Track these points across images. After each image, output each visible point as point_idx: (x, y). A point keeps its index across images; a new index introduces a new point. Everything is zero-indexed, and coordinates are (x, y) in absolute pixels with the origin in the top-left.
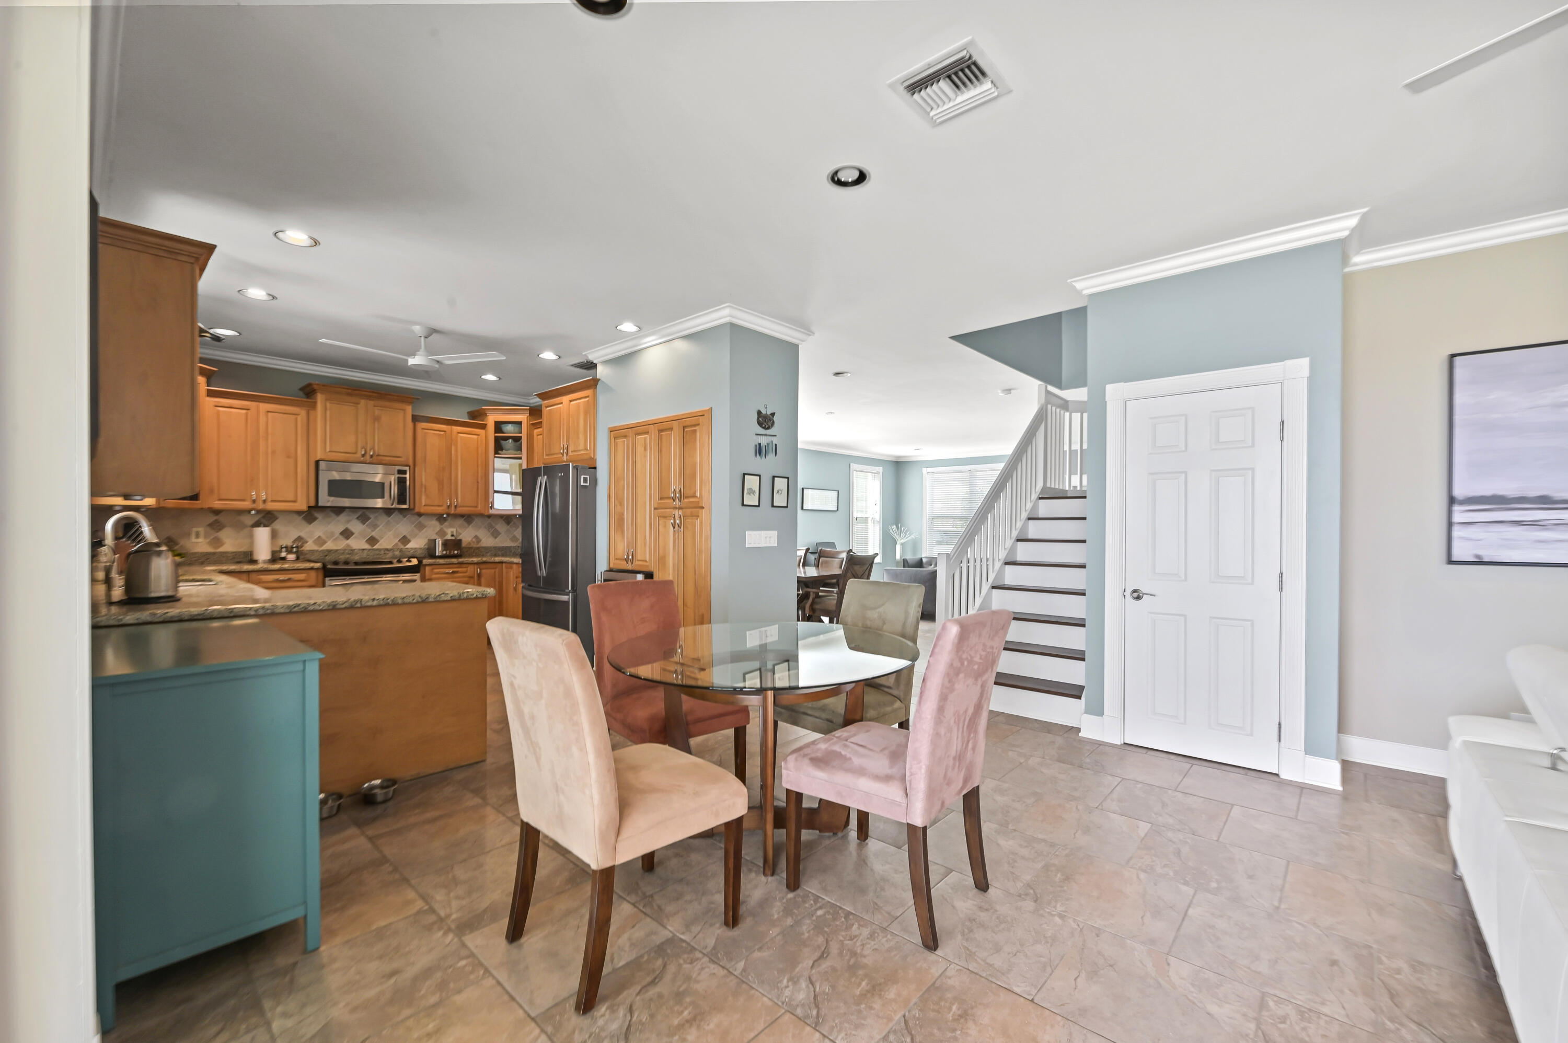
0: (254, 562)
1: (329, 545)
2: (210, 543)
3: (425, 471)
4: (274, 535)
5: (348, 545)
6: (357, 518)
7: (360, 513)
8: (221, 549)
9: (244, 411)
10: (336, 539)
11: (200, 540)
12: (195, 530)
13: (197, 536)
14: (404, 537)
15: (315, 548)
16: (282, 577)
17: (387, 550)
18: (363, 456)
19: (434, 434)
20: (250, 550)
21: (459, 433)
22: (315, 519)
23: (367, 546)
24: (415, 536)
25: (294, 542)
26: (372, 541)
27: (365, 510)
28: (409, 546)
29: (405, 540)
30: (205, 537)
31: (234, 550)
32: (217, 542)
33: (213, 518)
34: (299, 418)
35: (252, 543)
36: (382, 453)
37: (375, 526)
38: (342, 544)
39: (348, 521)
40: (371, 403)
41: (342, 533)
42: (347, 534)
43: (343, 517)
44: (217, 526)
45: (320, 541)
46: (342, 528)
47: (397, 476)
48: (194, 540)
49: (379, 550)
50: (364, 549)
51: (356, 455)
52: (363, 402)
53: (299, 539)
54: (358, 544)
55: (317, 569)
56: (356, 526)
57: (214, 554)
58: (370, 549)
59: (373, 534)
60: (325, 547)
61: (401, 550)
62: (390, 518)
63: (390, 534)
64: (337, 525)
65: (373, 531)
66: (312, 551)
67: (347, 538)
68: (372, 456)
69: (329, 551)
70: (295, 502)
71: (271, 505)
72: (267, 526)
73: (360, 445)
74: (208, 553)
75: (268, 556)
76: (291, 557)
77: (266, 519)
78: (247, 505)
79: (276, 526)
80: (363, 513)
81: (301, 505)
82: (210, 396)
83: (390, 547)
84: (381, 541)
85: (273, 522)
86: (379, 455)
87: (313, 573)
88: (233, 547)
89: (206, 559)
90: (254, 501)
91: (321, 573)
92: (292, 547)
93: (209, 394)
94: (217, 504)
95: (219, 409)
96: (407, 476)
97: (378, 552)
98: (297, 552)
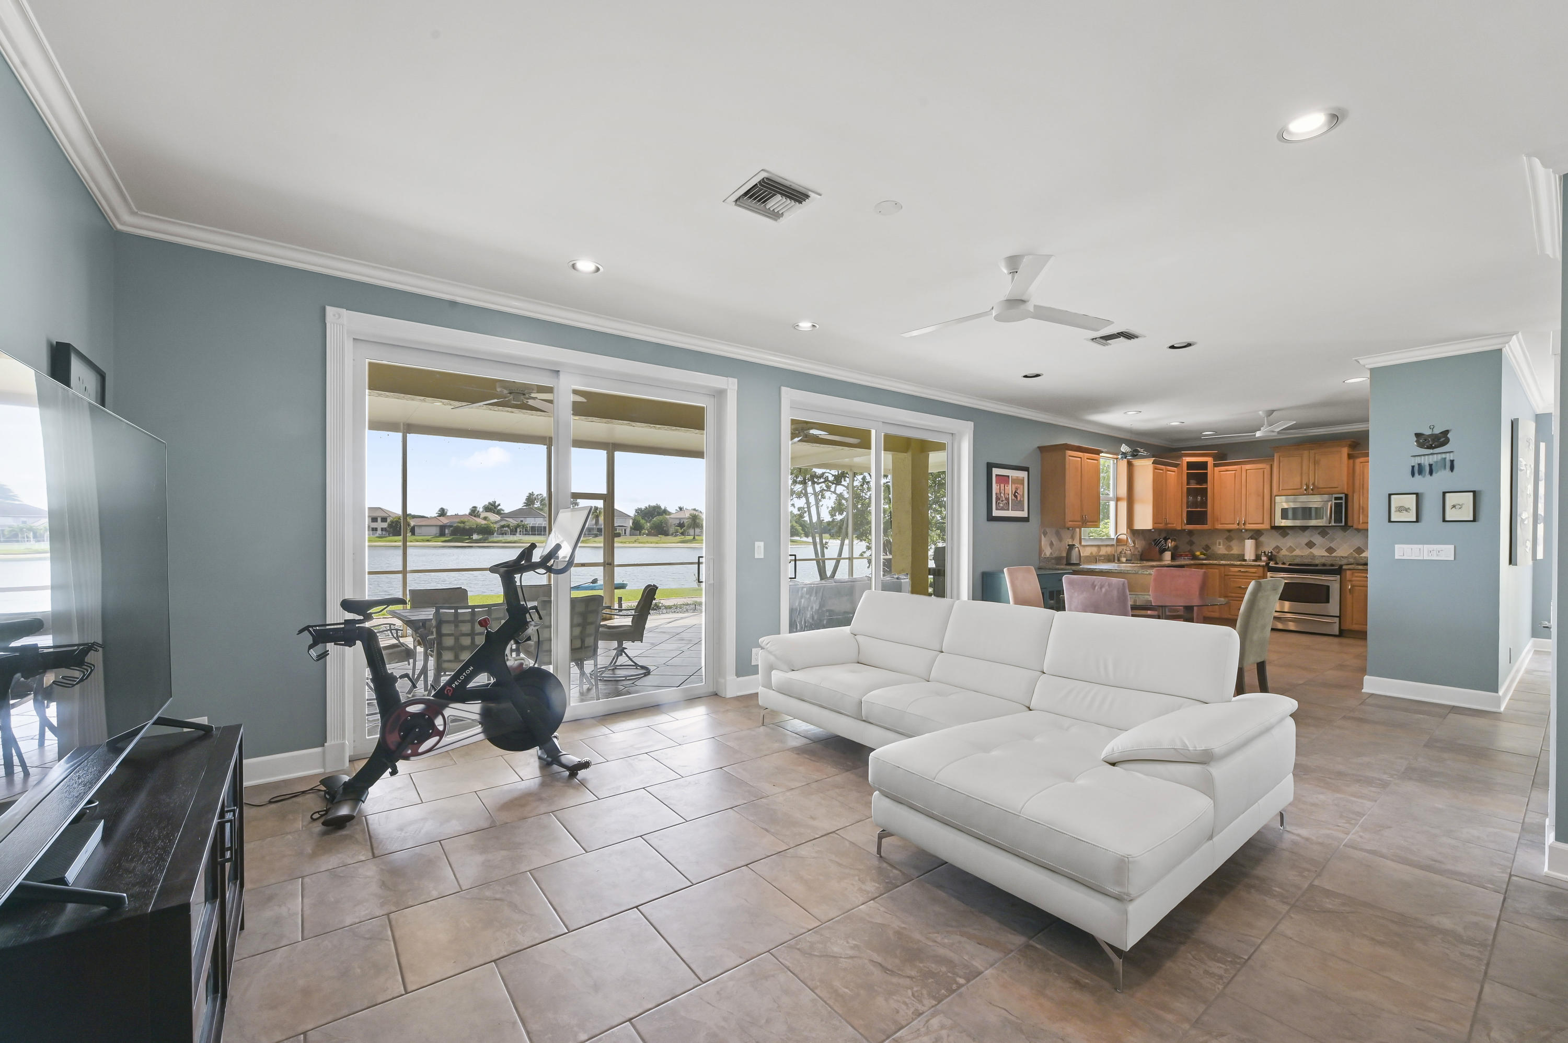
0: (1245, 560)
1: (1297, 552)
2: (1226, 549)
4: (1258, 546)
5: (1311, 552)
6: (1319, 534)
8: (1232, 552)
9: (1234, 472)
10: (1303, 548)
11: (1221, 547)
12: (1218, 541)
13: (1220, 545)
15: (1287, 553)
16: (1243, 570)
17: (1342, 557)
18: (1306, 490)
20: (1243, 553)
22: (1288, 534)
23: (1326, 554)
25: (1273, 549)
26: (1330, 550)
27: (1321, 528)
30: (1223, 545)
31: (1239, 553)
32: (1229, 548)
33: (1228, 534)
34: (1265, 470)
35: (1244, 549)
36: (1321, 486)
37: (1332, 540)
38: (1307, 551)
39: (1311, 536)
40: (1312, 452)
41: (1306, 544)
42: (1310, 545)
43: (1307, 533)
44: (1229, 539)
45: (1291, 549)
46: (1306, 541)
47: (1334, 501)
48: (1218, 546)
50: (1322, 555)
51: (1301, 490)
52: (1306, 453)
53: (1277, 547)
54: (1319, 552)
55: (1263, 566)
56: (1317, 539)
57: (1228, 554)
58: (1328, 556)
59: (1331, 545)
60: (1294, 553)
61: (1355, 558)
62: (1343, 534)
64: (1304, 538)
65: (1330, 543)
66: (1285, 555)
67: (1311, 548)
68: (1312, 490)
69: (1297, 555)
70: (1263, 523)
71: (1248, 526)
72: (1256, 539)
73: (1304, 482)
74: (1225, 554)
75: (1253, 557)
76: (1264, 558)
77: (1256, 535)
78: (1235, 526)
79: (1262, 539)
80: (1323, 531)
81: (1266, 526)
82: (1216, 467)
83: (1346, 555)
84: (1338, 551)
85: (1260, 536)
86: (1318, 488)
87: (1261, 569)
88: (1235, 551)
89: (1224, 557)
90: (1238, 524)
91: (1266, 569)
92: (1269, 552)
93: (1215, 465)
94: (1219, 526)
95: (1222, 473)
96: (1343, 501)
97: (1335, 559)
98: (1271, 556)
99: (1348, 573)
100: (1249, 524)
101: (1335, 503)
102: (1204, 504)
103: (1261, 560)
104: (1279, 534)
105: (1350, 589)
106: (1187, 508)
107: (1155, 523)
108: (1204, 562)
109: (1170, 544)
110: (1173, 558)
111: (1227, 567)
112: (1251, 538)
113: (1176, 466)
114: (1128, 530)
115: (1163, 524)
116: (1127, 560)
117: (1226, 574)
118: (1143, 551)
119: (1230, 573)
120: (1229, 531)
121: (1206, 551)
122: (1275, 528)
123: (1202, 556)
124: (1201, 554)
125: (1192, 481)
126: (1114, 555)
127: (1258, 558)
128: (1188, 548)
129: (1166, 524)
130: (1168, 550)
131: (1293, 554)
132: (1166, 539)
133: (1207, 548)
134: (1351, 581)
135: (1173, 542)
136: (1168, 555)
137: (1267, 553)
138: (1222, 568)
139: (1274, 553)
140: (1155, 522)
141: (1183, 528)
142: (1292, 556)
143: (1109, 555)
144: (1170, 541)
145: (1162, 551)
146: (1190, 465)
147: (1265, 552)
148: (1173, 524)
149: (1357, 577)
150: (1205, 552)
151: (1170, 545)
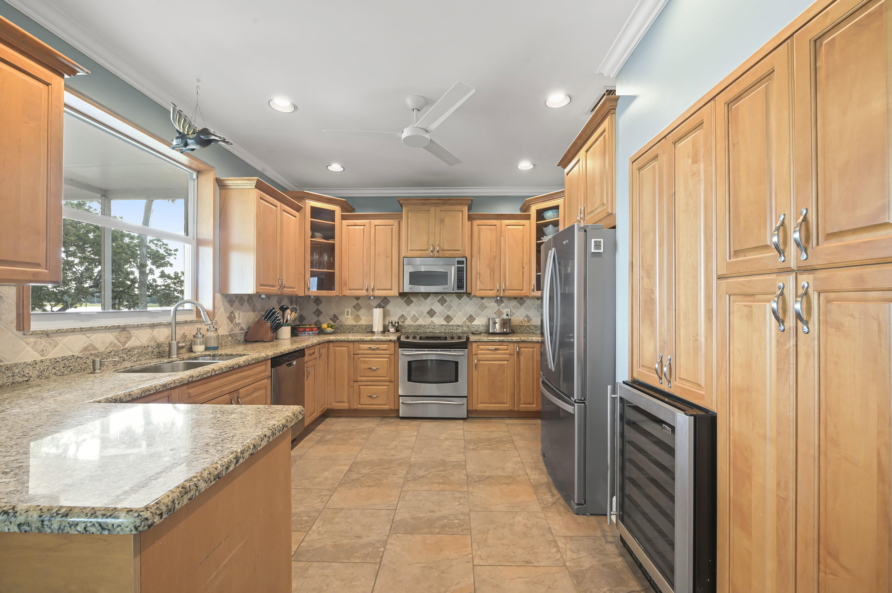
0: (373, 332)
1: (421, 322)
2: (354, 319)
3: (480, 261)
4: (385, 315)
5: (432, 322)
6: (438, 301)
7: (440, 297)
8: (360, 323)
9: (363, 227)
10: (425, 317)
11: (349, 317)
12: (346, 310)
13: (348, 315)
14: (471, 316)
15: (412, 323)
16: (373, 346)
17: (458, 326)
18: (432, 251)
19: (486, 228)
20: (370, 324)
21: (506, 225)
22: (413, 301)
23: (445, 323)
24: (479, 315)
25: (399, 319)
26: (448, 318)
27: (443, 295)
28: (475, 323)
29: (471, 318)
30: (352, 315)
31: (367, 324)
32: (357, 318)
33: (356, 302)
34: (394, 227)
35: (372, 320)
36: (445, 249)
37: (450, 307)
38: (428, 321)
39: (432, 304)
40: (438, 209)
41: (428, 313)
42: (431, 313)
43: (429, 300)
44: (357, 307)
45: (415, 319)
46: (428, 309)
47: (457, 265)
48: (346, 316)
49: (453, 326)
50: (442, 325)
51: (427, 252)
52: (432, 209)
53: (403, 316)
54: (438, 321)
55: (394, 341)
56: (437, 307)
57: (356, 326)
58: (446, 325)
59: (449, 313)
60: (418, 323)
61: (468, 326)
62: (460, 301)
63: (460, 314)
64: (425, 306)
65: (448, 311)
66: (410, 326)
67: (432, 316)
68: (438, 251)
69: (420, 326)
70: (391, 289)
71: (378, 293)
72: (383, 307)
73: (430, 243)
74: (353, 326)
75: (381, 329)
76: (392, 330)
77: (383, 302)
78: (363, 293)
79: (389, 307)
80: (442, 297)
81: (395, 292)
82: (343, 219)
83: (461, 324)
84: (454, 319)
85: (387, 304)
86: (443, 250)
87: (392, 345)
88: (363, 322)
89: (352, 329)
90: (367, 290)
91: (397, 344)
92: (395, 323)
93: (343, 218)
94: (347, 293)
95: (350, 227)
96: (464, 266)
97: (452, 328)
98: (398, 326)
99: (474, 345)
100: (378, 289)
101: (457, 267)
102: (332, 265)
103: (389, 331)
104: (404, 302)
105: (476, 365)
106: (311, 268)
107: (261, 285)
108: (332, 338)
109: (290, 315)
110: (294, 333)
111: (356, 344)
112: (379, 306)
113: (298, 209)
114: (218, 295)
115: (277, 288)
116: (207, 349)
117: (355, 353)
118: (249, 328)
119: (360, 352)
120: (357, 298)
121: (334, 322)
122: (403, 295)
123: (329, 330)
124: (328, 327)
125: (317, 234)
126: (170, 345)
127: (385, 330)
128: (315, 319)
129: (282, 286)
130: (287, 324)
131: (416, 324)
132: (283, 309)
133: (335, 318)
134: (476, 354)
135: (293, 313)
136: (285, 332)
137: (393, 323)
138: (351, 345)
139: (400, 323)
140: (259, 283)
141: (306, 294)
142: (416, 326)
143: (159, 346)
144: (288, 311)
145: (276, 328)
146: (315, 212)
147: (392, 323)
148: (294, 288)
149: (480, 350)
150: (332, 323)
151: (289, 317)
